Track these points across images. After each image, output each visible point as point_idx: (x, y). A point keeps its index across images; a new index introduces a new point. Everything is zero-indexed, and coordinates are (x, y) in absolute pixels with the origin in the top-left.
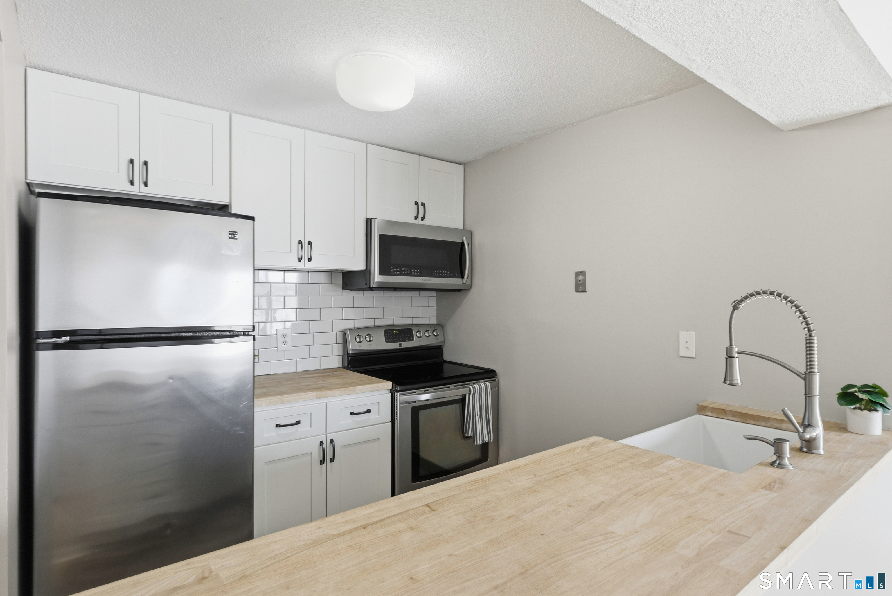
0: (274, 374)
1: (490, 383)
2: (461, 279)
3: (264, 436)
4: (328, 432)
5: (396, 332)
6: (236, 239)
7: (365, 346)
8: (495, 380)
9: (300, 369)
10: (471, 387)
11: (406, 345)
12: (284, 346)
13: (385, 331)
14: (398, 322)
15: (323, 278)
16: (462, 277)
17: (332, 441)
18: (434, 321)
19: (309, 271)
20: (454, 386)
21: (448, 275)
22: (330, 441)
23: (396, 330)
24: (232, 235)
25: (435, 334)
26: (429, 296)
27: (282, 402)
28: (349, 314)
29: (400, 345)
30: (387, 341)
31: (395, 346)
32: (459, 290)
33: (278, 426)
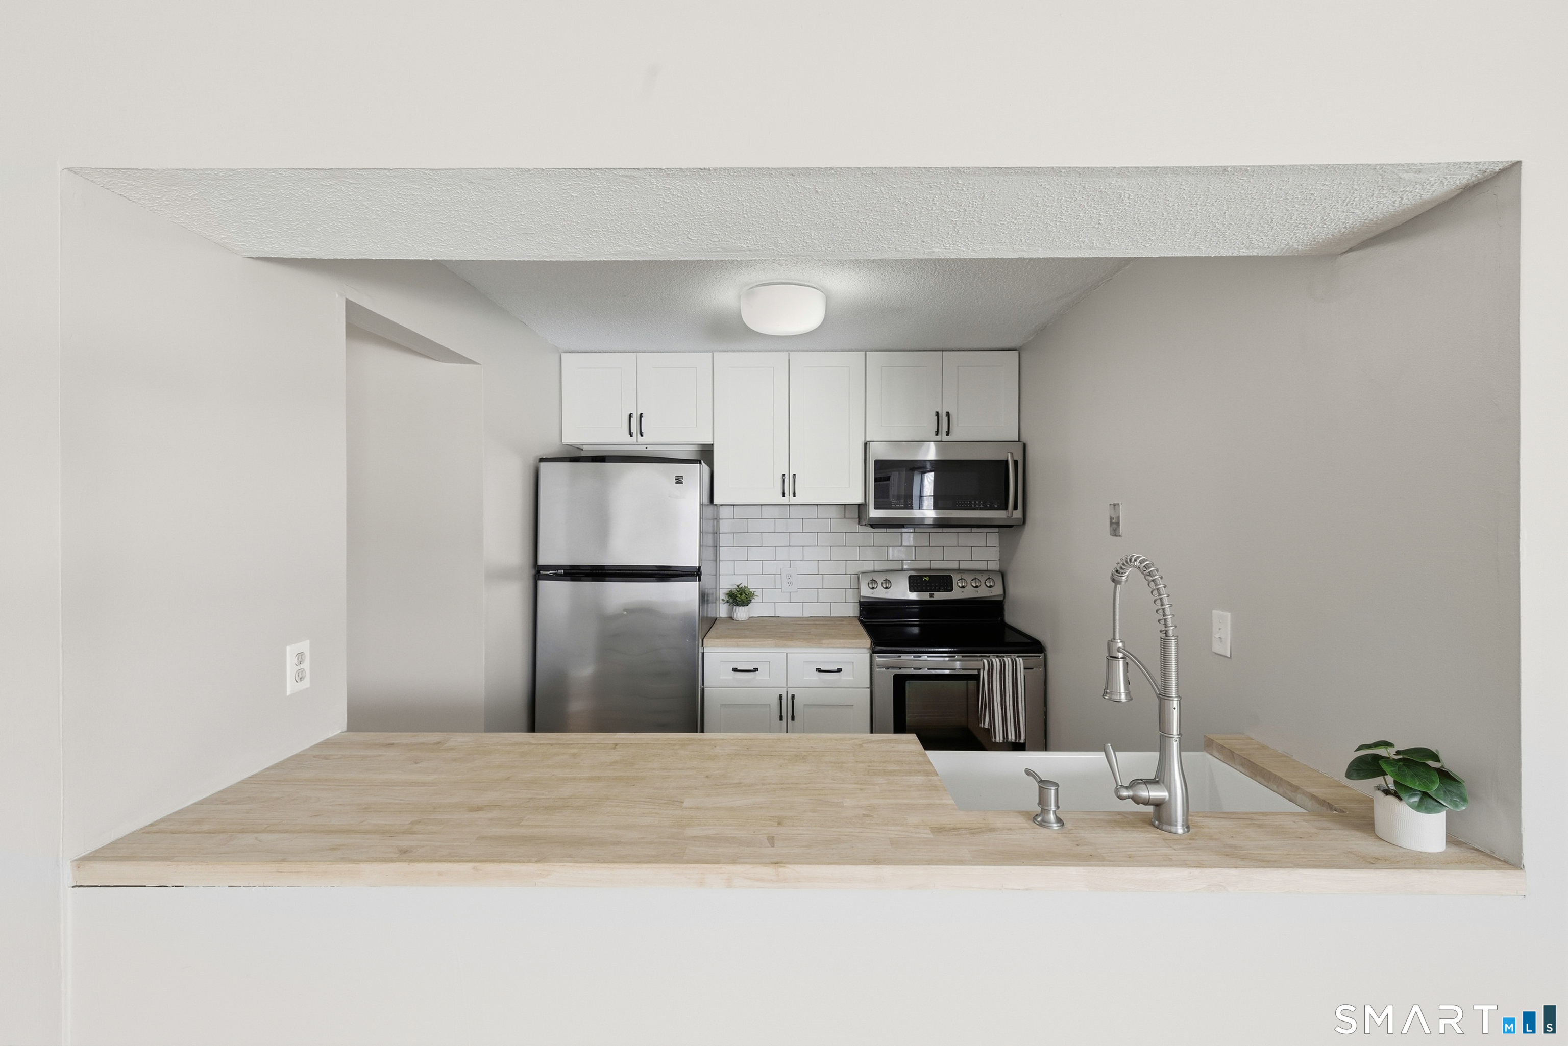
0: (779, 617)
1: (1023, 659)
2: (1005, 511)
3: (721, 678)
4: (788, 686)
5: (928, 579)
6: (682, 483)
7: (881, 593)
8: (1040, 657)
9: (807, 615)
10: (985, 661)
11: (939, 596)
12: (789, 587)
13: (910, 577)
14: (935, 565)
15: (833, 513)
16: (1006, 508)
17: (793, 696)
18: (994, 566)
19: (817, 505)
20: (963, 657)
21: (981, 506)
22: (791, 696)
23: (926, 576)
24: (679, 480)
25: (988, 585)
26: (987, 533)
27: (738, 646)
28: (869, 553)
29: (931, 596)
30: (912, 589)
31: (926, 596)
32: (1010, 526)
33: (735, 670)
